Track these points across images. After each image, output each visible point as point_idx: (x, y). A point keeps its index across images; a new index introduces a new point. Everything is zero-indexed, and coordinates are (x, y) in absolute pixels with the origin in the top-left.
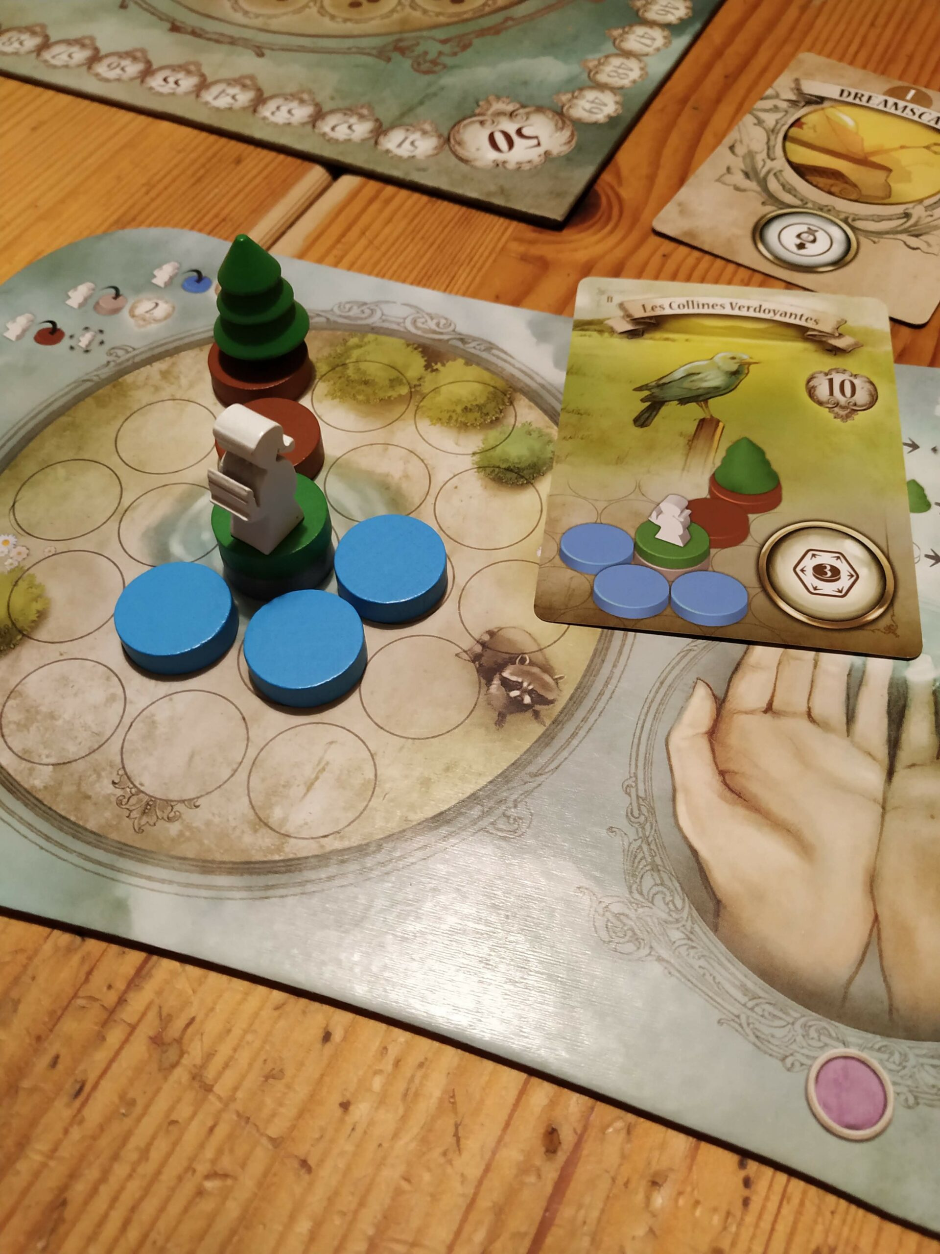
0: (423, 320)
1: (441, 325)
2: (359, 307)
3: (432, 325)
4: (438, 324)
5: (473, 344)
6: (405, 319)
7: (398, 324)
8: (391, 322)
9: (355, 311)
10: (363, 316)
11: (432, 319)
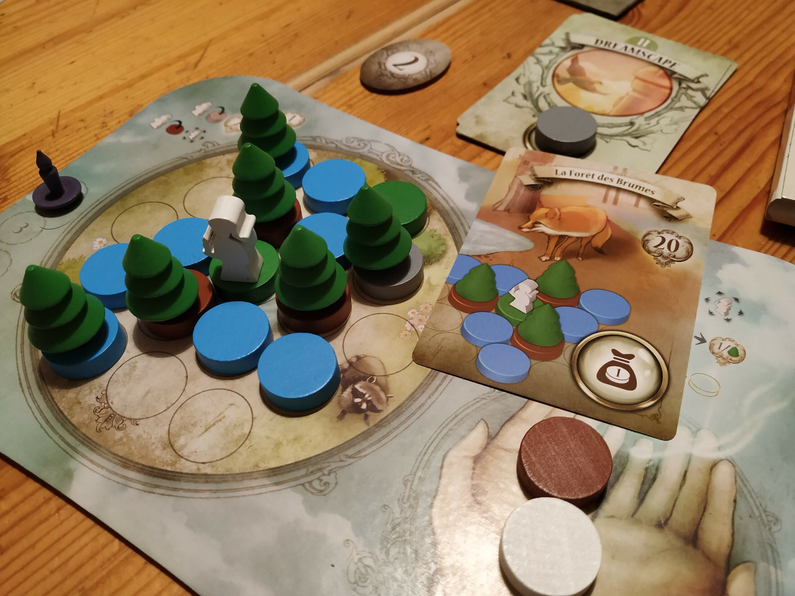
0: (393, 156)
1: (403, 161)
2: (358, 142)
3: (398, 159)
4: (402, 160)
5: (419, 175)
6: (383, 153)
7: (378, 156)
8: (374, 154)
9: (355, 144)
10: (359, 147)
11: (399, 155)
